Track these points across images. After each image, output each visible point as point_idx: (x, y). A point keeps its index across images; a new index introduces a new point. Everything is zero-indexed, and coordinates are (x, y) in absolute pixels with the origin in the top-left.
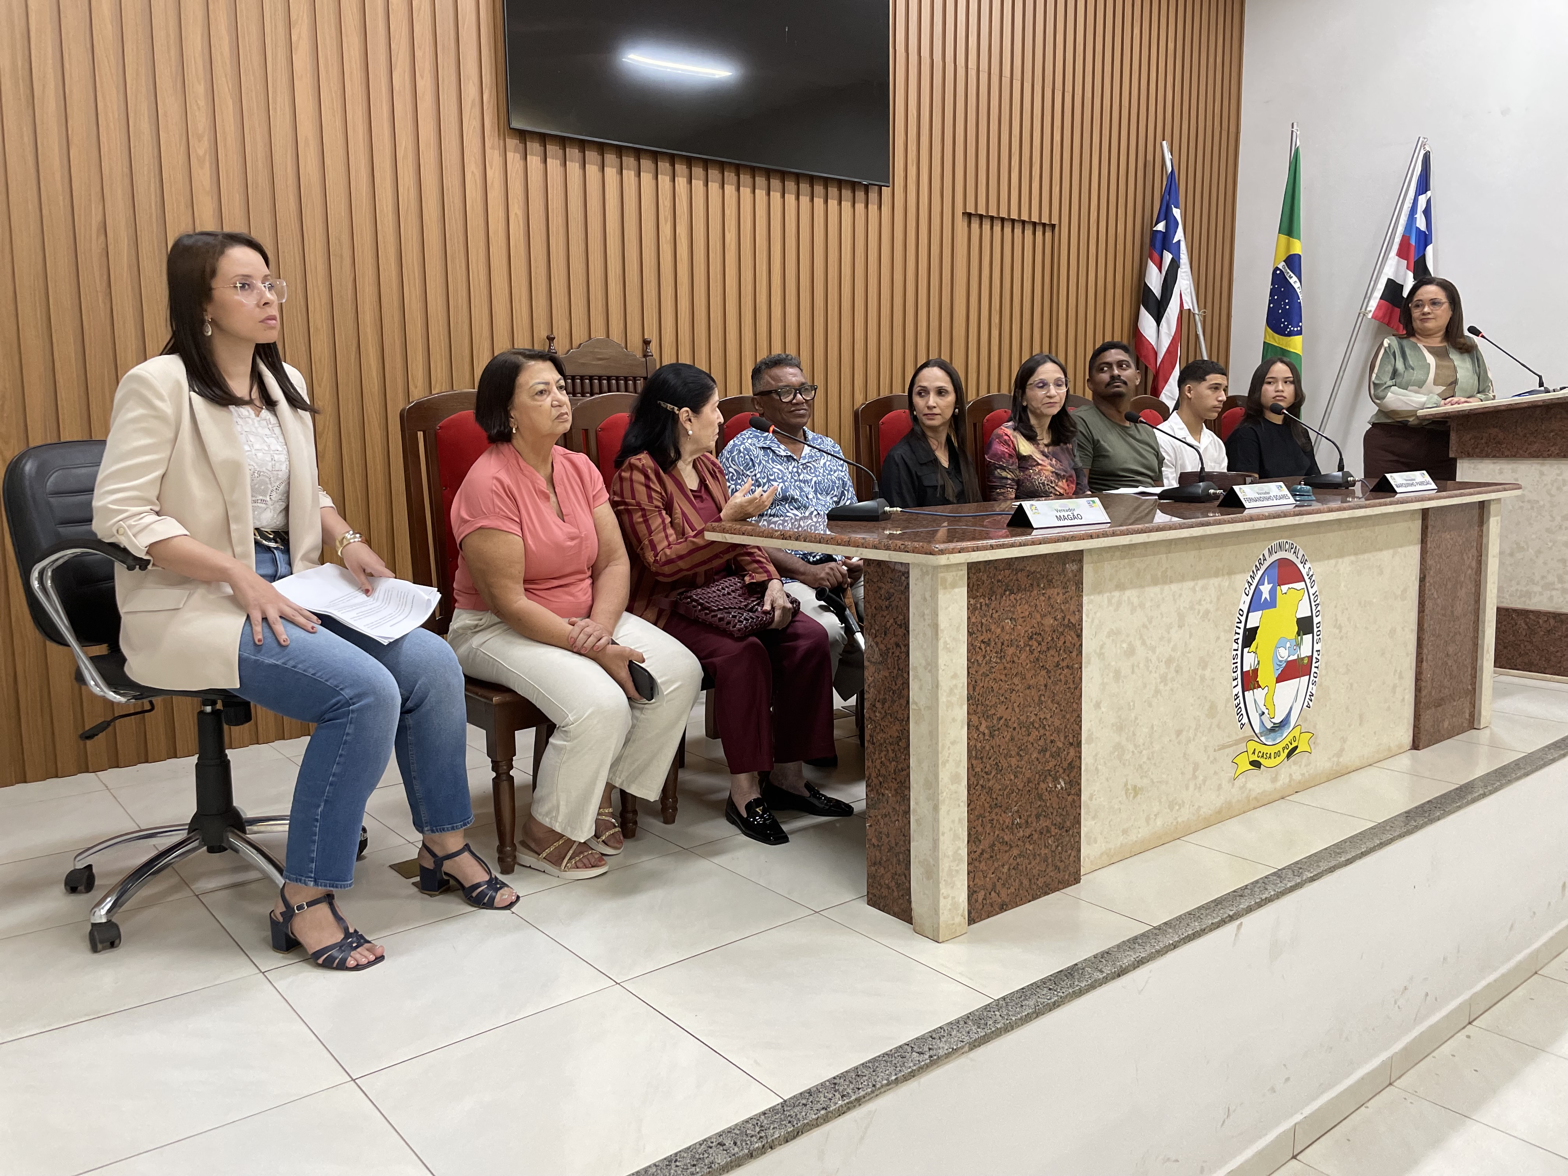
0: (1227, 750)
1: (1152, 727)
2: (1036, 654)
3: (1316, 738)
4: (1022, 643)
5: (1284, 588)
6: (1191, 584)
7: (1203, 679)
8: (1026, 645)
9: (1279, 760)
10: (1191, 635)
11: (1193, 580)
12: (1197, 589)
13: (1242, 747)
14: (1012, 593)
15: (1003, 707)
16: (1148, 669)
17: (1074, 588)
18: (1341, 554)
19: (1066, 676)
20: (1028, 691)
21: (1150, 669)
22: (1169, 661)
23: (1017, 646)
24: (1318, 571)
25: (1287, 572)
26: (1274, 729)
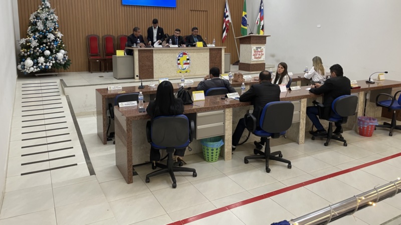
3: (190, 71)
7: (172, 63)
9: (184, 73)
10: (169, 59)
13: (178, 70)
24: (190, 54)
25: (184, 54)
26: (183, 69)
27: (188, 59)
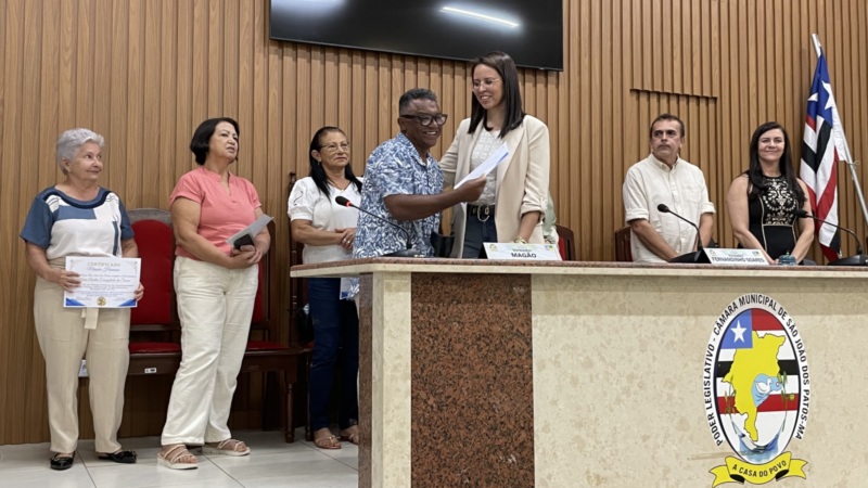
0: (702, 461)
1: (615, 428)
2: (484, 351)
3: (811, 467)
4: (470, 342)
5: (761, 333)
6: (654, 318)
7: (670, 397)
8: (473, 344)
9: (764, 479)
10: (654, 359)
11: (654, 315)
12: (660, 323)
13: (721, 461)
14: (459, 302)
15: (451, 389)
16: (608, 380)
17: (522, 306)
18: (827, 312)
19: (515, 373)
20: (476, 380)
21: (611, 380)
22: (631, 378)
23: (465, 344)
24: (800, 322)
25: (763, 320)
26: (758, 451)
27: (789, 367)
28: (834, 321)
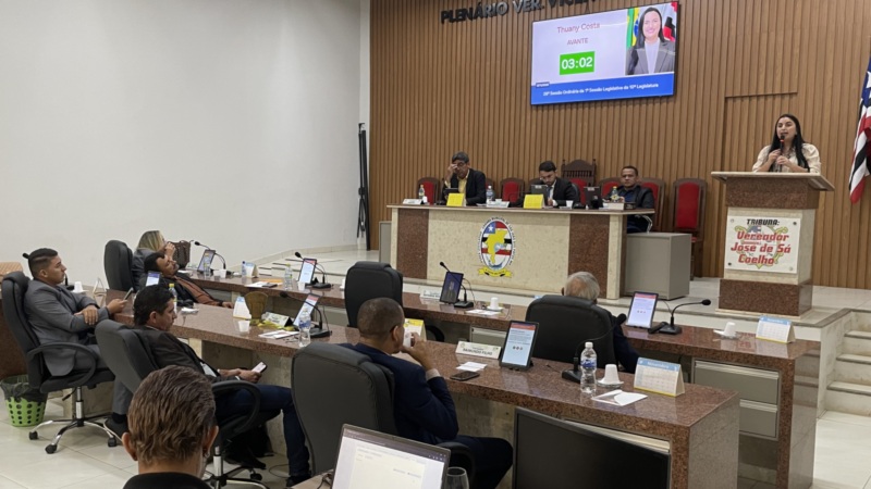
3: (515, 274)
5: (499, 229)
7: (467, 246)
9: (497, 275)
12: (465, 224)
13: (481, 267)
25: (500, 225)
26: (495, 266)
27: (508, 241)
28: (527, 227)
